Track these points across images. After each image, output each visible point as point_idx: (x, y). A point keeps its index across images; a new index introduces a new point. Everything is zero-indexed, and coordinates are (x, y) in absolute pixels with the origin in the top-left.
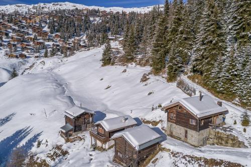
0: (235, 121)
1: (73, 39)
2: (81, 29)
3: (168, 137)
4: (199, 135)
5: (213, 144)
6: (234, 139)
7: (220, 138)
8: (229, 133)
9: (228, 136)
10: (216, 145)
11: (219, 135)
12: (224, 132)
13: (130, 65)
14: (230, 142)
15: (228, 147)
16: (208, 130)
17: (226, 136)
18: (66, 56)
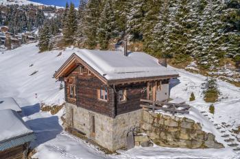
0: (192, 95)
1: (23, 34)
2: (33, 24)
3: (65, 133)
4: (116, 124)
5: (149, 144)
6: (193, 129)
7: (163, 129)
8: (182, 116)
9: (179, 122)
10: (155, 145)
11: (161, 122)
12: (171, 115)
13: (68, 48)
14: (184, 136)
15: (179, 149)
16: (138, 112)
17: (174, 124)
18: (10, 49)
